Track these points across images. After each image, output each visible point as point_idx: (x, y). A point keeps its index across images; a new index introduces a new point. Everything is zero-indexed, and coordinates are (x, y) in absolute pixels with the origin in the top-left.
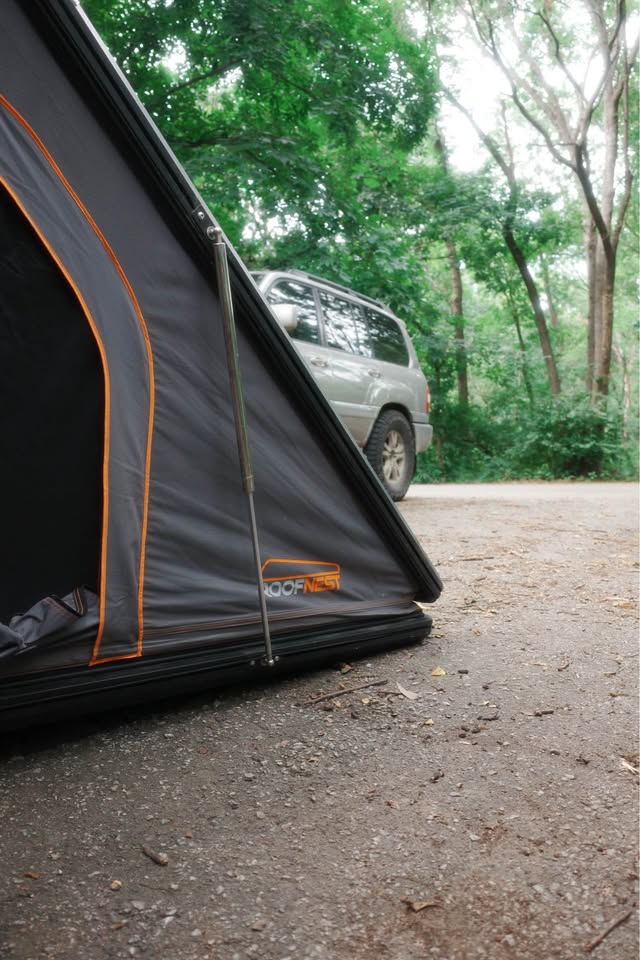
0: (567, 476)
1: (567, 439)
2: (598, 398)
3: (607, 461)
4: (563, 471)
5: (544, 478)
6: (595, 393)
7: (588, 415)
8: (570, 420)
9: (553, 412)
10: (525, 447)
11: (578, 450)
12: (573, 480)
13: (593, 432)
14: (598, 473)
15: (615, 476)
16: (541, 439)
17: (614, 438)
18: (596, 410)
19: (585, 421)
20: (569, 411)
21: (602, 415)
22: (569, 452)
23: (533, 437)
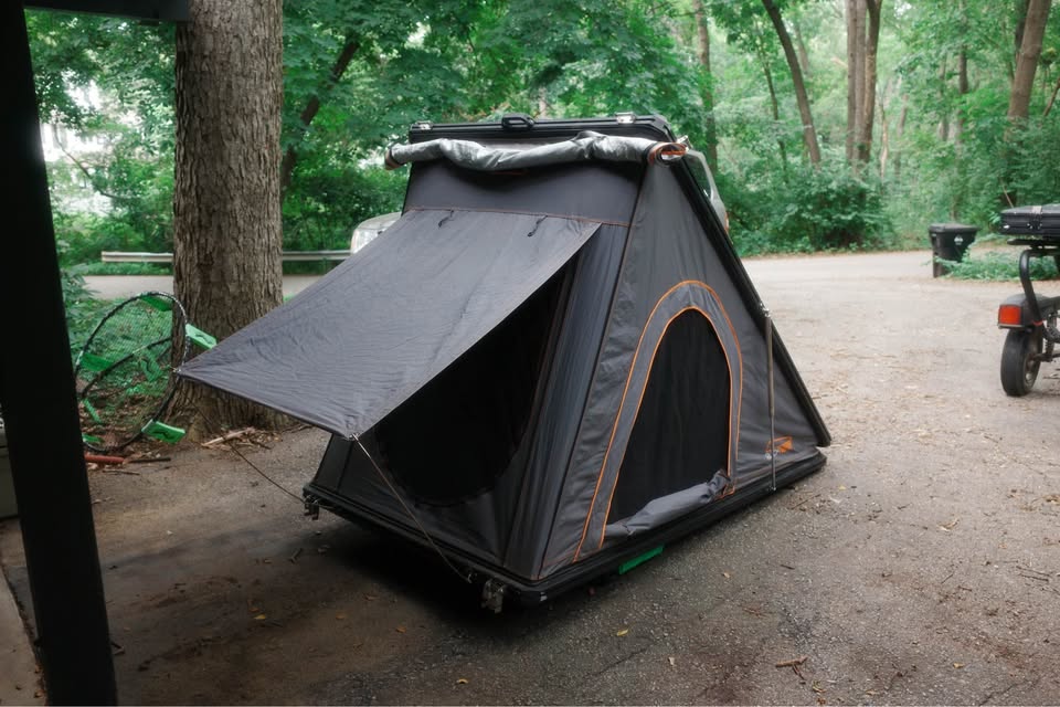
0: (827, 248)
1: (828, 210)
2: (860, 166)
3: (869, 231)
4: (823, 243)
5: (803, 251)
6: (855, 161)
7: (849, 185)
8: (832, 191)
9: (813, 183)
10: (784, 220)
11: (839, 221)
12: (834, 252)
13: (854, 202)
14: (860, 244)
15: (877, 246)
16: (801, 211)
17: (876, 205)
18: (858, 180)
19: (847, 191)
20: (830, 182)
21: (864, 185)
22: (830, 224)
23: (792, 209)
